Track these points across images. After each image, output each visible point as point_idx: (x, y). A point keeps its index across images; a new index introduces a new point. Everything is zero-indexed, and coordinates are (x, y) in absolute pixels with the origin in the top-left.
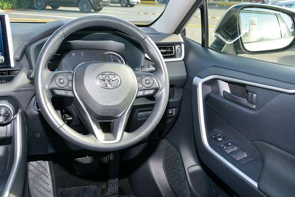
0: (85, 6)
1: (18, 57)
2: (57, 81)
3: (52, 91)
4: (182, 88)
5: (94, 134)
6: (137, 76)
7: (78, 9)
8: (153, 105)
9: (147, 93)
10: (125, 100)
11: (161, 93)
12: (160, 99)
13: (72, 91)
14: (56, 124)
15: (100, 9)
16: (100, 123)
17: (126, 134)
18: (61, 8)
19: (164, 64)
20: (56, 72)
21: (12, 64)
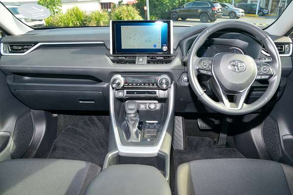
0: (204, 18)
1: (175, 47)
2: (202, 64)
3: (198, 70)
4: (287, 77)
5: (223, 102)
6: (258, 64)
7: (199, 20)
8: (267, 87)
9: (263, 77)
10: (247, 81)
11: (274, 79)
12: (273, 82)
13: (211, 71)
14: (199, 92)
15: (215, 20)
16: (227, 95)
17: (245, 104)
18: (188, 19)
19: (279, 58)
20: (202, 58)
21: (172, 52)
